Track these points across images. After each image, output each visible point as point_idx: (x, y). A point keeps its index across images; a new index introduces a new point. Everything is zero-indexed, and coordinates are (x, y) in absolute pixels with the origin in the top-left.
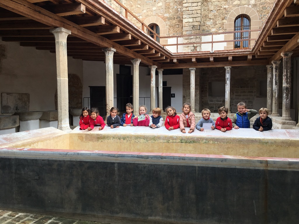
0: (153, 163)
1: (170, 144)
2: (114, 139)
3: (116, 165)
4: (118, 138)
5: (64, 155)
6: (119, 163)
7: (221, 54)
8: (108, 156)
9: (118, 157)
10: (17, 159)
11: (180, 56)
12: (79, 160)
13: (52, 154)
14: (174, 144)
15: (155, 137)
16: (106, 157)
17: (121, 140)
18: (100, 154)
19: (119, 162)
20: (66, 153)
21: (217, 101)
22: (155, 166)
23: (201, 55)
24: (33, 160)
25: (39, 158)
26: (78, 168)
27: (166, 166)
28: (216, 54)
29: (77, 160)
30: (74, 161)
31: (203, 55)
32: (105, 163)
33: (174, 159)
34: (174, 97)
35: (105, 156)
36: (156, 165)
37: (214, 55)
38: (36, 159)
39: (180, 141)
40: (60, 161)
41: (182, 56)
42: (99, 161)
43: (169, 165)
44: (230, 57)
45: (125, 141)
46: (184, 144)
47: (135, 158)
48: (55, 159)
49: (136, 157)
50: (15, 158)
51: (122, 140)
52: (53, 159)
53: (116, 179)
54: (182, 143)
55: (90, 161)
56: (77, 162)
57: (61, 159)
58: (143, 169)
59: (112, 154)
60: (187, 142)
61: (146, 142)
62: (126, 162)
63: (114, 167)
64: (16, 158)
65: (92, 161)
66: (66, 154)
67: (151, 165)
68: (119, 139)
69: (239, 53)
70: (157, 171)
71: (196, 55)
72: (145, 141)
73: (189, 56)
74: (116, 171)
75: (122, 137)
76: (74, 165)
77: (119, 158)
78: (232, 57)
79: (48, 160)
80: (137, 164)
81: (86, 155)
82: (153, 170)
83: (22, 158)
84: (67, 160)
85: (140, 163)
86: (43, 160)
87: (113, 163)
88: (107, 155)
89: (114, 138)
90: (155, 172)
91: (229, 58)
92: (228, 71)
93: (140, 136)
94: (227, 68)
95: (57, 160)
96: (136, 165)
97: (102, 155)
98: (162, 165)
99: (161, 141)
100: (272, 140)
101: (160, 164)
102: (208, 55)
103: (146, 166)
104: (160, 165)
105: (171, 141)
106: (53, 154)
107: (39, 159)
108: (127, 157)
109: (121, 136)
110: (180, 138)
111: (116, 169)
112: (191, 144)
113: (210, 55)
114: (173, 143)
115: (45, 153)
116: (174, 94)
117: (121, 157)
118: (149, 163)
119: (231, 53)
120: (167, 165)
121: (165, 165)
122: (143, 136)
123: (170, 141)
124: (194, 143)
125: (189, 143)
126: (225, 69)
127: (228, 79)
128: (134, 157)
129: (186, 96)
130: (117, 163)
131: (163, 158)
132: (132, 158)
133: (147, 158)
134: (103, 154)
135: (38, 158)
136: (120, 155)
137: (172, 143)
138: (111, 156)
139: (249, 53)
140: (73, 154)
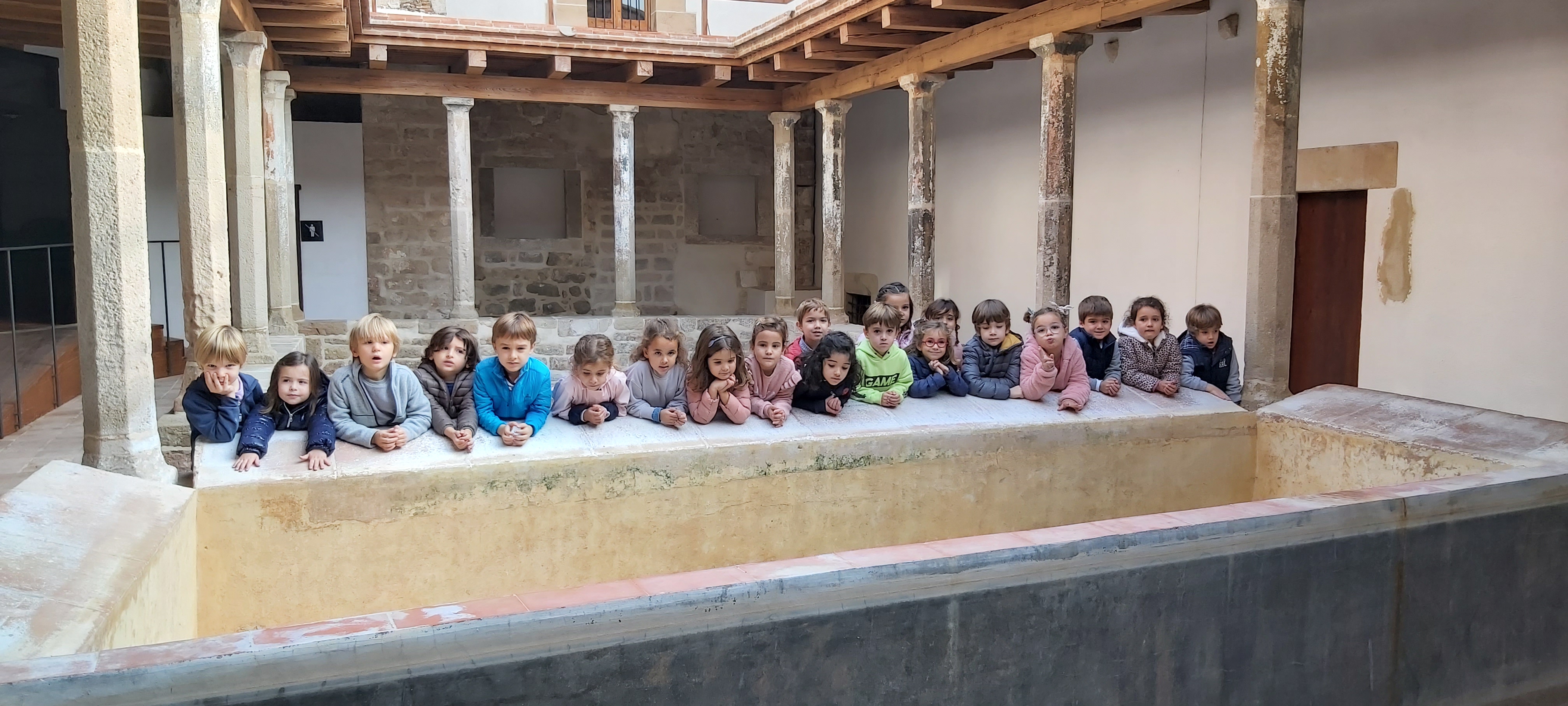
0: (1093, 573)
1: (774, 483)
2: (492, 493)
3: (953, 608)
4: (514, 485)
5: (709, 605)
6: (965, 599)
7: (608, 47)
8: (921, 572)
9: (961, 569)
10: (420, 679)
11: (409, 33)
12: (784, 617)
13: (641, 609)
14: (791, 480)
15: (707, 455)
16: (913, 577)
17: (534, 489)
18: (884, 570)
19: (966, 591)
20: (720, 591)
21: (522, 259)
22: (1101, 583)
23: (516, 40)
24: (524, 668)
25: (569, 647)
26: (778, 660)
27: (1138, 574)
28: (583, 45)
29: (775, 619)
30: (760, 628)
31: (524, 41)
32: (908, 608)
33: (1162, 540)
34: (319, 237)
35: (908, 572)
36: (1103, 577)
37: (576, 45)
38: (545, 655)
39: (812, 462)
40: (687, 640)
41: (418, 35)
42: (880, 604)
43: (1144, 569)
44: (644, 65)
45: (555, 495)
46: (829, 473)
47: (1029, 563)
48: (660, 637)
49: (1032, 557)
50: (408, 676)
51: (539, 491)
52: (648, 639)
53: (951, 672)
54: (820, 469)
55: (840, 609)
56: (773, 627)
57: (694, 626)
58: (1056, 605)
59: (933, 561)
60: (842, 465)
61: (665, 487)
62: (994, 588)
63: (945, 619)
64: (416, 674)
65: (846, 608)
66: (723, 598)
67: (1086, 582)
68: (523, 486)
69: (681, 51)
70: (1104, 605)
71: (489, 39)
72: (660, 481)
73: (455, 37)
74: (952, 634)
75: (538, 476)
76: (761, 647)
77: (966, 575)
78: (650, 67)
79: (622, 651)
80: (1035, 585)
81: (821, 585)
82: (1090, 599)
83: (454, 669)
84: (727, 625)
85: (1046, 579)
86: (591, 655)
87: (939, 604)
88: (915, 567)
89: (492, 484)
90: (1098, 607)
91: (639, 68)
92: (624, 125)
93: (634, 460)
94: (622, 113)
95: (672, 639)
96: (1031, 592)
97: (892, 571)
98: (1122, 572)
99: (735, 472)
100: (1122, 421)
101: (1116, 570)
102: (550, 42)
103: (1069, 590)
104: (1114, 575)
105: (777, 467)
106: (651, 609)
107: (564, 652)
108: (996, 563)
109: (532, 469)
110: (816, 449)
111: (951, 625)
112: (859, 473)
113: (557, 44)
114: (786, 476)
115: (601, 615)
116: (319, 225)
117: (973, 566)
118: (1079, 575)
119: (650, 49)
120: (1140, 571)
121: (1132, 573)
122: (648, 459)
123: (772, 470)
124: (868, 467)
125: (851, 467)
126: (610, 117)
127: (625, 164)
128: (1024, 558)
129: (382, 234)
130: (956, 597)
131: (1126, 544)
132: (1016, 564)
133: (1074, 555)
134: (894, 566)
135: (558, 647)
136: (967, 557)
137: (780, 476)
138: (934, 571)
139: (721, 55)
140: (756, 589)
